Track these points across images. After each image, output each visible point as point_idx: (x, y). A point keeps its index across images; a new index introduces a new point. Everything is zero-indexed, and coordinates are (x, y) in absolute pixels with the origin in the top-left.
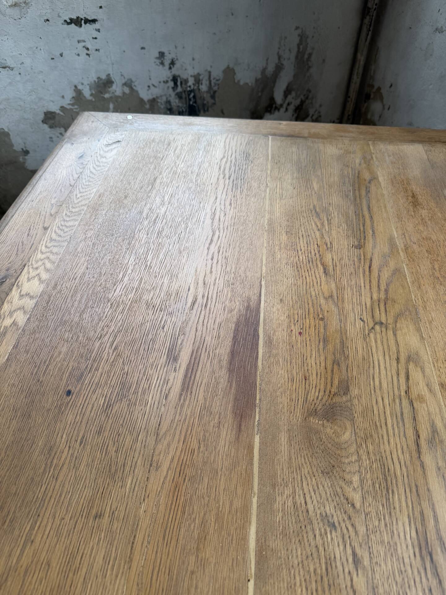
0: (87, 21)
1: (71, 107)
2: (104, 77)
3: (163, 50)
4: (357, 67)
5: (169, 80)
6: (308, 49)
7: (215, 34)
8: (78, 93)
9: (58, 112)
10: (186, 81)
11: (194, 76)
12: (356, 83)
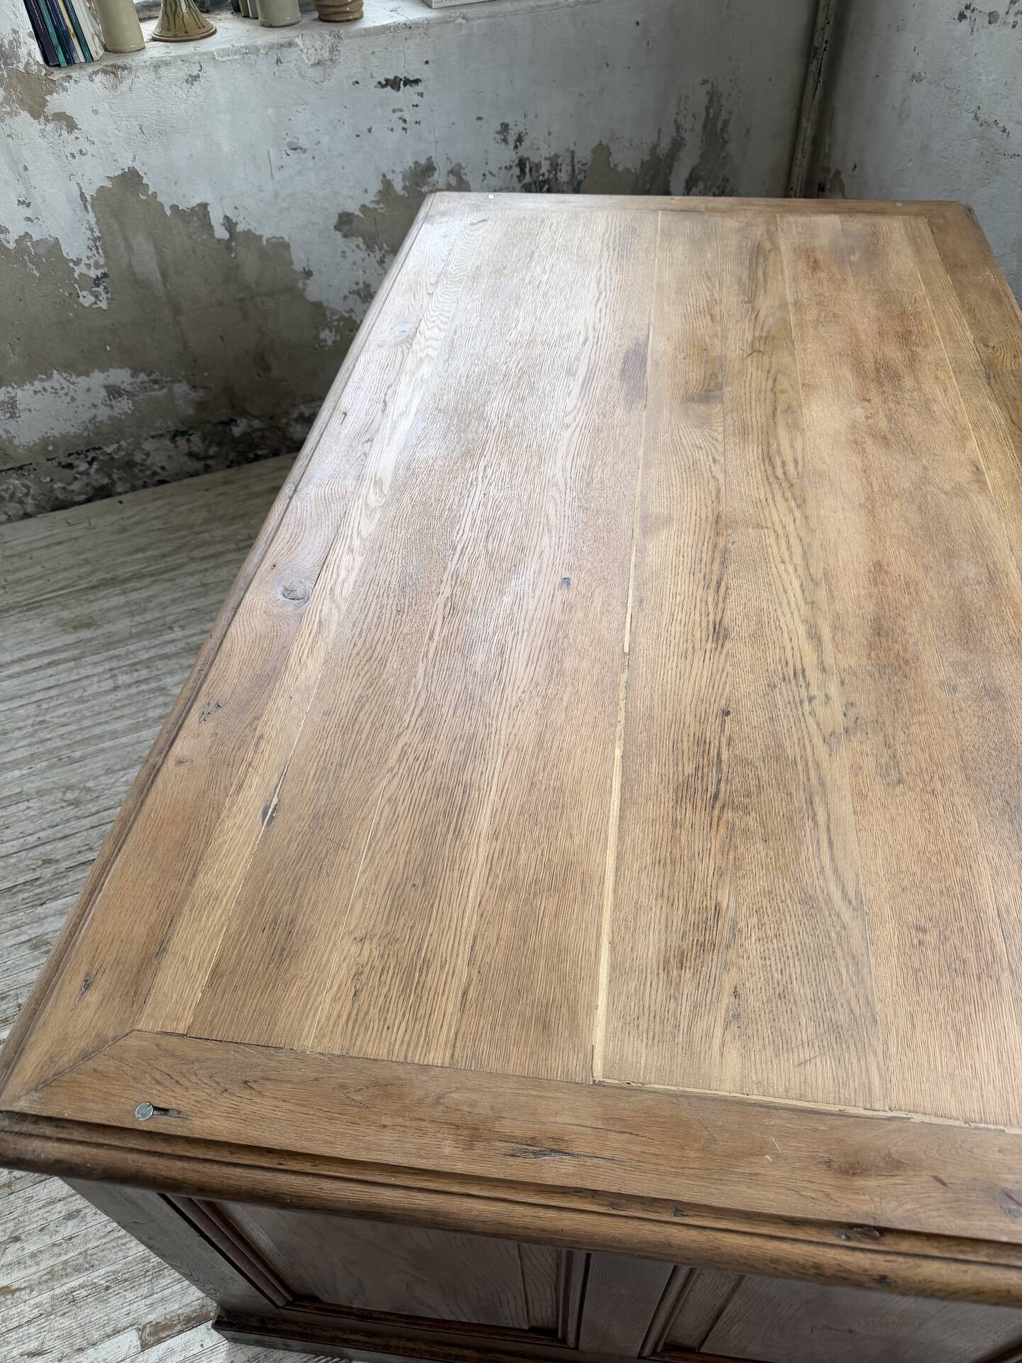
0: (408, 82)
1: (375, 206)
2: (423, 161)
3: (506, 121)
4: (802, 139)
5: (514, 165)
6: (723, 113)
7: (581, 95)
8: (387, 184)
9: (357, 213)
10: (538, 166)
11: (550, 159)
12: (801, 166)
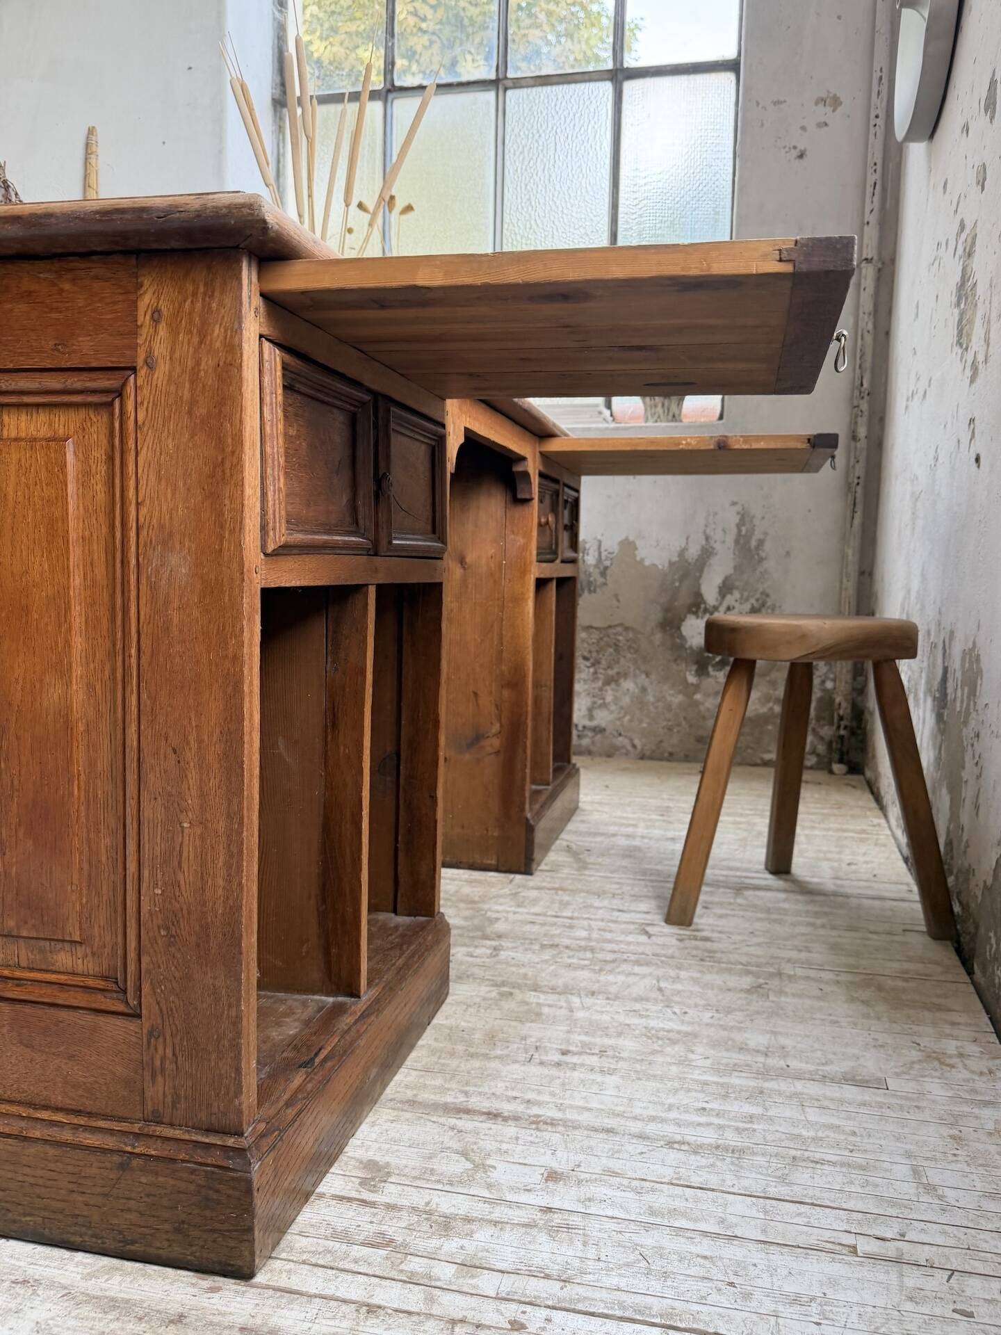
6: (756, 533)
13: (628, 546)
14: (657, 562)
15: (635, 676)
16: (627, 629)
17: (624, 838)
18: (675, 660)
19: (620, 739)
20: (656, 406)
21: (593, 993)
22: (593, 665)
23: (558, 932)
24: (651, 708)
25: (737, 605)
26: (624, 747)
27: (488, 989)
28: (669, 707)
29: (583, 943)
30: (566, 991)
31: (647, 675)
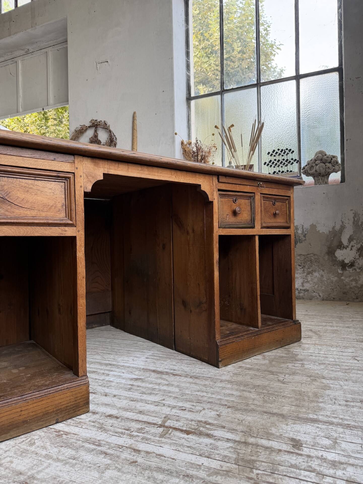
13: (313, 227)
14: (324, 231)
15: (319, 271)
16: (314, 255)
17: (330, 327)
18: (333, 265)
19: (314, 293)
20: (319, 180)
21: (347, 380)
22: (303, 268)
23: (323, 359)
24: (325, 282)
25: (355, 245)
26: (316, 296)
27: (306, 378)
28: (332, 282)
29: (334, 363)
30: (336, 379)
31: (323, 271)
